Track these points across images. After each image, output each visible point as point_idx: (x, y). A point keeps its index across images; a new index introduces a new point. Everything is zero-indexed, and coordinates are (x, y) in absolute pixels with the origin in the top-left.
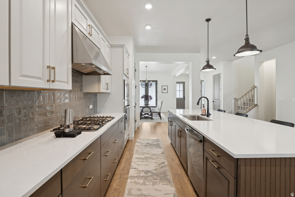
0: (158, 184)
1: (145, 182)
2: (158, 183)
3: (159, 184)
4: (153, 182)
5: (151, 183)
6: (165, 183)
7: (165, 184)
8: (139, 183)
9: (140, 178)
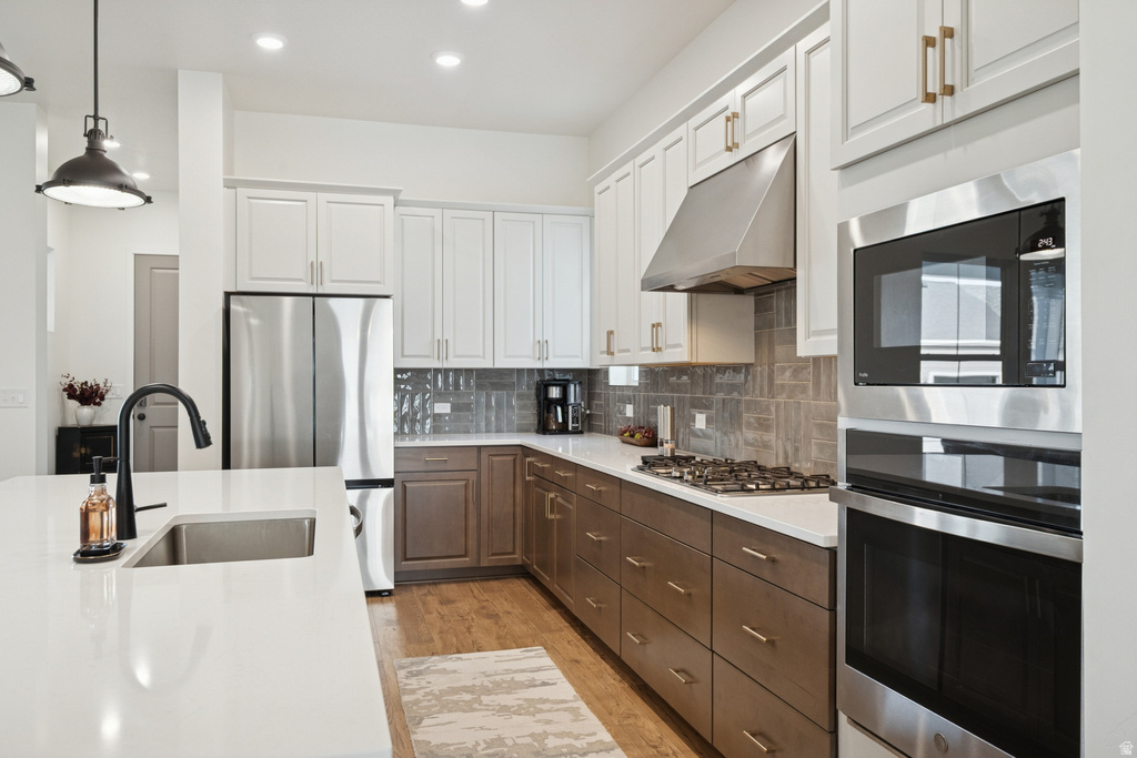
0: (481, 743)
1: (536, 744)
2: (483, 745)
3: (477, 742)
4: (506, 746)
5: (509, 742)
6: (452, 748)
7: (453, 745)
8: (555, 735)
9: (565, 750)
